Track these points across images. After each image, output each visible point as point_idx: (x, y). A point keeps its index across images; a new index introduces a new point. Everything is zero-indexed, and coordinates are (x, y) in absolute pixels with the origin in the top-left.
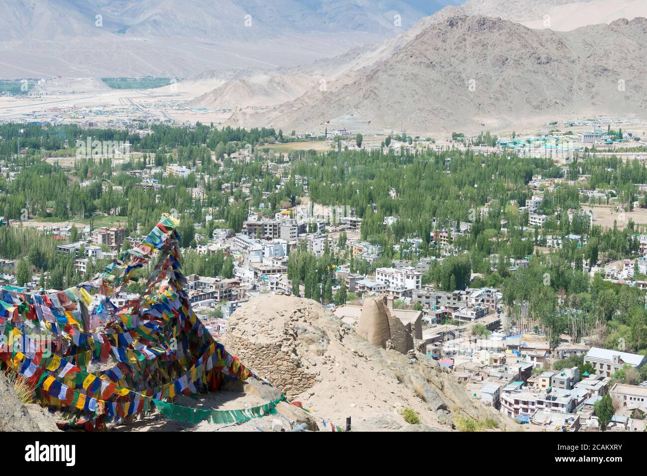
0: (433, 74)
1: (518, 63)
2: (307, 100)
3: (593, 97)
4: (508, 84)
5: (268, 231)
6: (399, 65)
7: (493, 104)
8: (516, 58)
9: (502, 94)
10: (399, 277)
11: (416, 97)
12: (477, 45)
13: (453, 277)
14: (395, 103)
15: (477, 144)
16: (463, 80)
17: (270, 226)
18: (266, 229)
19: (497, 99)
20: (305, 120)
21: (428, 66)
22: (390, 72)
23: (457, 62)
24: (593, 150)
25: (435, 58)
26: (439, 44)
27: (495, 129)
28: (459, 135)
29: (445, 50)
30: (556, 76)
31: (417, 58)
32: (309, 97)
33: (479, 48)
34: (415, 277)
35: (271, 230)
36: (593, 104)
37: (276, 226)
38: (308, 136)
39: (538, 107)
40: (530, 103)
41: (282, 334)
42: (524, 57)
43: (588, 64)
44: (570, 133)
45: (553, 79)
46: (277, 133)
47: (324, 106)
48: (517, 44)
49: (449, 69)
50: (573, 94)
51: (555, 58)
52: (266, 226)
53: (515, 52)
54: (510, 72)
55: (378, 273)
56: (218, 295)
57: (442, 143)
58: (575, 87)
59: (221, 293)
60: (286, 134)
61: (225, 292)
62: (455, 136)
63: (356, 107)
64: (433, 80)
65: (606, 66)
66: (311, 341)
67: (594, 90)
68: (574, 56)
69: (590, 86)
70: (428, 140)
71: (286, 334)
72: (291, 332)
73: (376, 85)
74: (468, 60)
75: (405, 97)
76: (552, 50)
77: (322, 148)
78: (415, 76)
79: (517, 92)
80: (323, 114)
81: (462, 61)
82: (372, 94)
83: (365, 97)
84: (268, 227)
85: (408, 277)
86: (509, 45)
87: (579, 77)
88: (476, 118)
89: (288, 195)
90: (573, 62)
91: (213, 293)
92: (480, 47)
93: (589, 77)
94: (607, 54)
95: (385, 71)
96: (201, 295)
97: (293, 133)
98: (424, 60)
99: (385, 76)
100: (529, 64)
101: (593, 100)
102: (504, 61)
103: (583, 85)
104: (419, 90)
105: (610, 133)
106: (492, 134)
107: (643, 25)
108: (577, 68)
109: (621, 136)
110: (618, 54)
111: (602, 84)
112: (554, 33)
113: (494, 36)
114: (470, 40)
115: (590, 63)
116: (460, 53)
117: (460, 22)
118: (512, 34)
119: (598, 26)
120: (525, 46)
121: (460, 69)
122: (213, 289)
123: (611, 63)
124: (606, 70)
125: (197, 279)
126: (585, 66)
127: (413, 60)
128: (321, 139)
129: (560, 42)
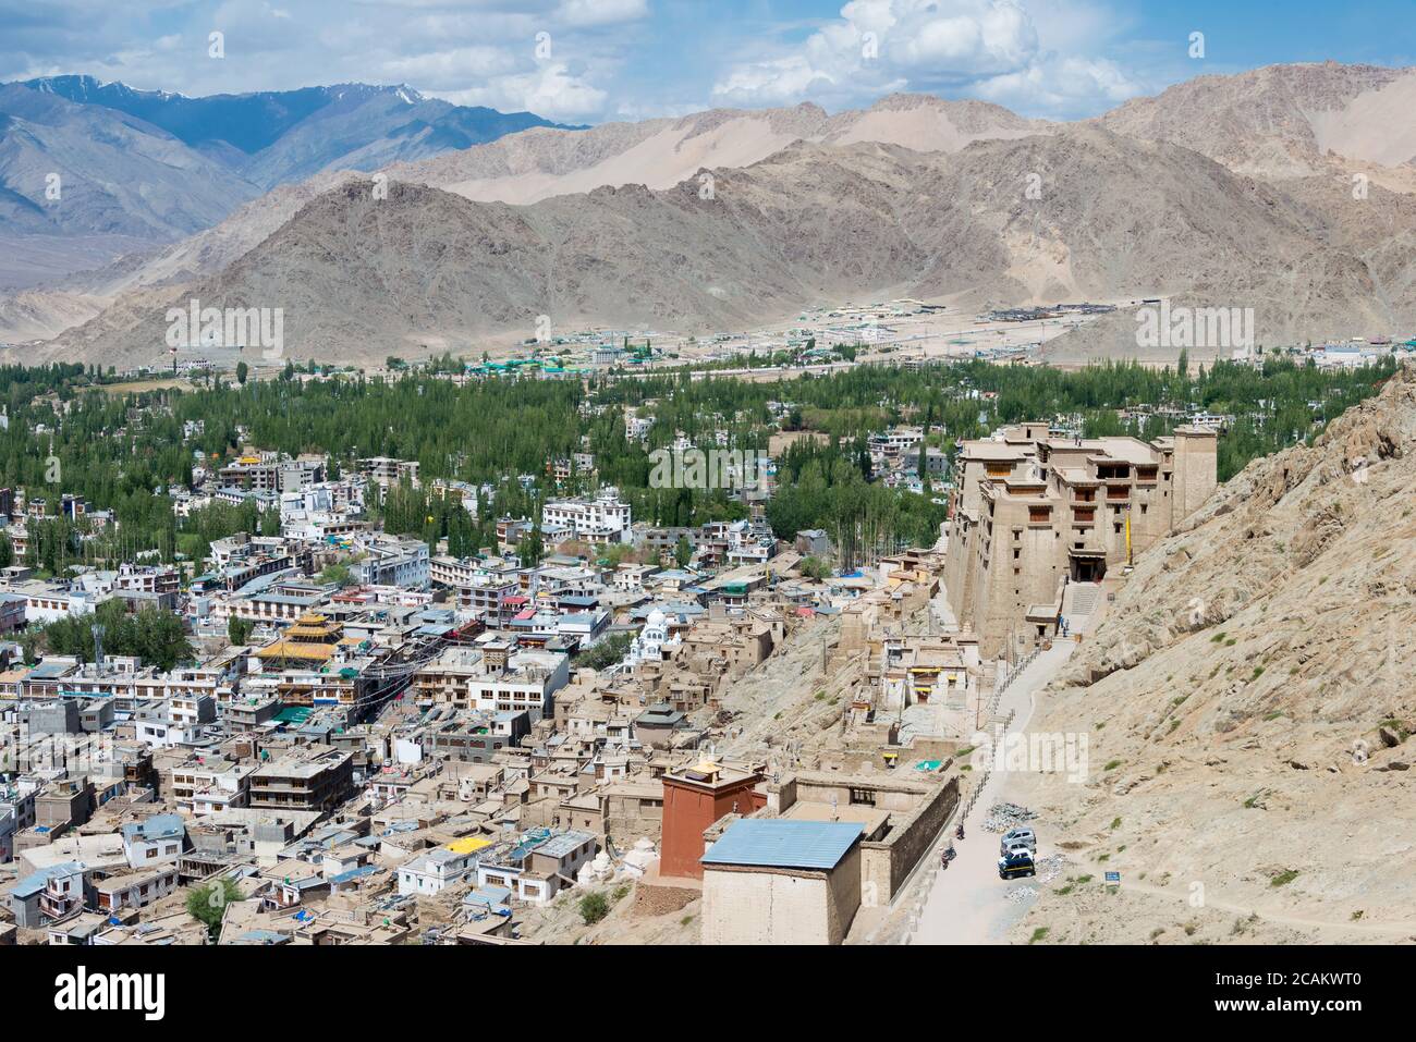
0: (334, 271)
1: (462, 252)
2: (110, 323)
3: (580, 302)
4: (452, 284)
5: (259, 482)
6: (277, 259)
7: (431, 315)
8: (459, 246)
9: (445, 300)
11: (312, 307)
12: (396, 227)
15: (435, 372)
16: (381, 280)
17: (262, 473)
18: (254, 480)
19: (436, 307)
20: (127, 350)
21: (325, 259)
22: (265, 269)
23: (367, 252)
25: (335, 248)
26: (336, 225)
28: (397, 361)
29: (346, 234)
30: (521, 271)
31: (305, 246)
32: (112, 318)
33: (398, 232)
34: (621, 512)
35: (263, 480)
36: (582, 311)
37: (271, 473)
38: (143, 373)
39: (501, 318)
40: (488, 312)
42: (471, 244)
43: (565, 253)
44: (567, 352)
45: (515, 276)
46: (87, 371)
48: (456, 224)
49: (357, 263)
50: (548, 299)
51: (515, 245)
52: (254, 473)
53: (455, 236)
54: (451, 267)
55: (550, 513)
56: (293, 563)
57: (374, 372)
58: (550, 287)
59: (298, 559)
60: (105, 371)
61: (304, 558)
62: (393, 363)
64: (335, 280)
65: (594, 256)
67: (579, 290)
68: (544, 242)
69: (573, 285)
70: (350, 369)
73: (242, 289)
74: (384, 249)
75: (293, 307)
76: (510, 233)
78: (306, 276)
79: (466, 296)
81: (375, 252)
84: (258, 476)
85: (610, 513)
86: (446, 226)
87: (555, 273)
88: (411, 337)
90: (543, 250)
91: (287, 559)
92: (400, 230)
93: (570, 273)
94: (593, 238)
95: (254, 268)
96: (271, 564)
97: (112, 370)
98: (317, 249)
99: (256, 275)
100: (479, 254)
101: (582, 306)
102: (441, 250)
103: (563, 283)
104: (315, 296)
105: (629, 349)
106: (454, 357)
107: (637, 196)
108: (550, 260)
109: (648, 353)
110: (608, 237)
111: (591, 282)
112: (508, 208)
113: (421, 212)
114: (383, 218)
115: (570, 251)
116: (370, 239)
117: (364, 192)
118: (447, 210)
119: (572, 196)
120: (469, 227)
121: (373, 263)
122: (285, 554)
123: (600, 251)
124: (594, 261)
125: (248, 539)
126: (561, 256)
127: (298, 250)
128: (167, 376)
129: (521, 220)
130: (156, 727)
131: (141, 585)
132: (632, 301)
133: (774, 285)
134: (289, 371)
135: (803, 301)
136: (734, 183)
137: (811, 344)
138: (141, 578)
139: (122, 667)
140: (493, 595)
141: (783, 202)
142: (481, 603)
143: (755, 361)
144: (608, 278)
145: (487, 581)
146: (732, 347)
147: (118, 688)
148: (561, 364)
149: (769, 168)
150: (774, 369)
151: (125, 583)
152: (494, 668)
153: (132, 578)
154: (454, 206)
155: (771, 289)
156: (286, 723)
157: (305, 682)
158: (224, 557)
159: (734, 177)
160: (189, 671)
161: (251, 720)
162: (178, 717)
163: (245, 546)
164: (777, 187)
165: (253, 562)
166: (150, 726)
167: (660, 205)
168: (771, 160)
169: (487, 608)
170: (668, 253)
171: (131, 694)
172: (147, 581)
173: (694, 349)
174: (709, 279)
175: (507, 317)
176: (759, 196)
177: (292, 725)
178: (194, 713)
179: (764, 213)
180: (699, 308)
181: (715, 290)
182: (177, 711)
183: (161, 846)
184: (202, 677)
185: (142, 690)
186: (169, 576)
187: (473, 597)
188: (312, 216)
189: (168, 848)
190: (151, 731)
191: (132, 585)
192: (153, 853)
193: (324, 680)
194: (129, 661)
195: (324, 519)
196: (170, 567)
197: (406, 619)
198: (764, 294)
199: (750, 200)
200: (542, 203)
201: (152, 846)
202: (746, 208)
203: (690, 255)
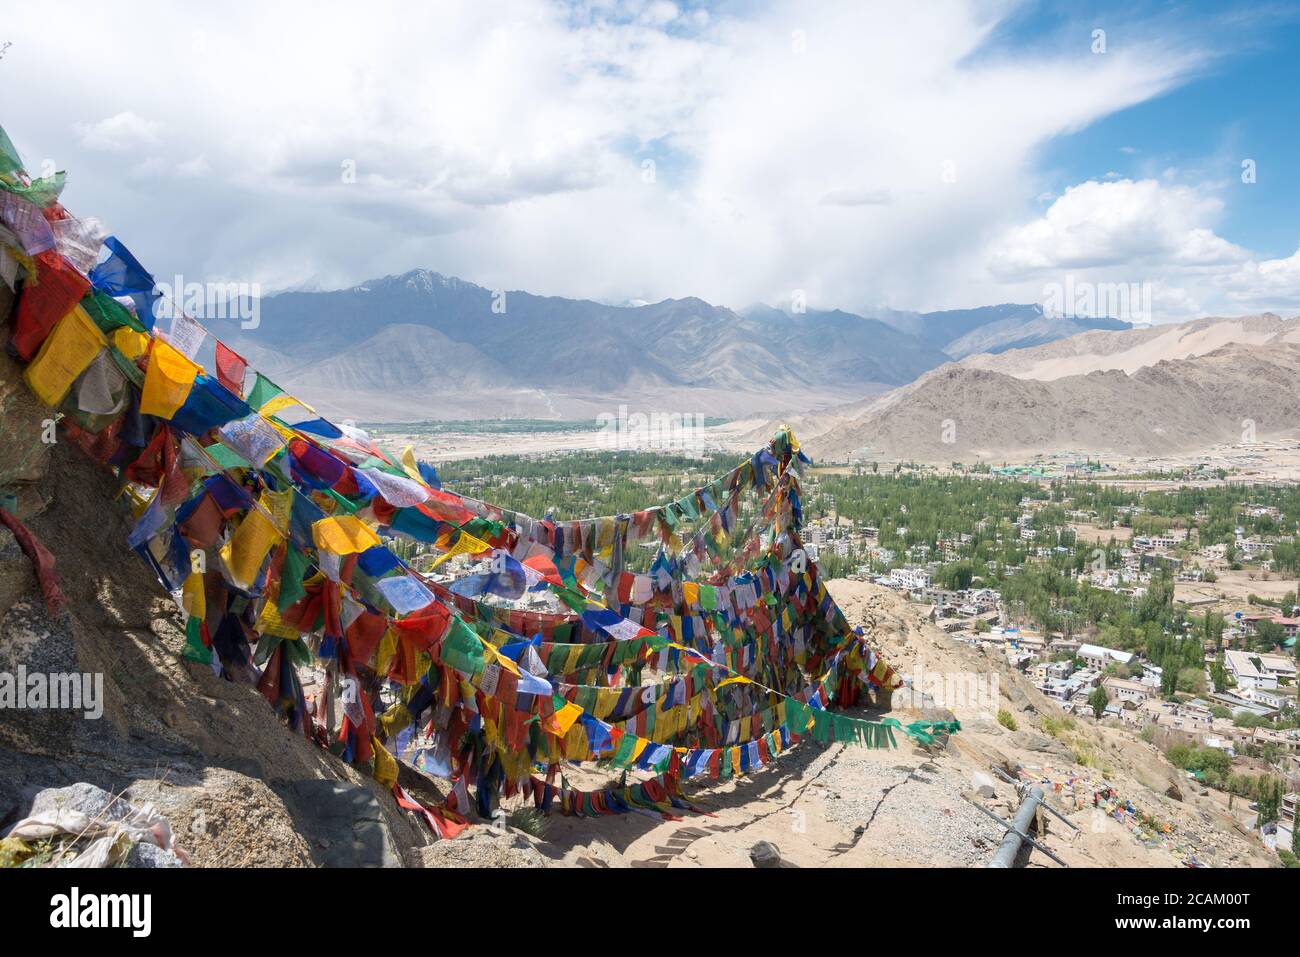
1: (1007, 407)
2: (833, 436)
3: (1073, 435)
4: (999, 423)
6: (908, 408)
7: (986, 440)
8: (1006, 403)
9: (994, 432)
10: (911, 577)
11: (922, 433)
12: (973, 392)
13: (957, 579)
14: (904, 438)
15: (973, 472)
19: (990, 436)
20: (832, 451)
21: (931, 409)
22: (901, 414)
23: (956, 405)
24: (1074, 478)
25: (937, 403)
26: (941, 391)
27: (988, 460)
28: (958, 464)
29: (946, 396)
30: (1041, 417)
31: (923, 402)
32: (835, 433)
33: (974, 395)
34: (924, 578)
36: (1074, 440)
38: (833, 464)
39: (1025, 442)
40: (1017, 438)
41: (860, 620)
42: (1013, 402)
43: (1068, 408)
44: (1054, 464)
45: (1038, 420)
47: (847, 440)
48: (1006, 392)
49: (950, 411)
50: (1055, 432)
51: (1040, 403)
53: (1004, 398)
54: (1001, 414)
55: (893, 574)
57: (944, 470)
58: (1057, 426)
62: (954, 465)
63: (873, 441)
64: (936, 420)
65: (1086, 409)
66: (891, 630)
67: (1073, 428)
68: (1056, 401)
69: (1071, 425)
70: (932, 467)
71: (864, 620)
72: (870, 619)
73: (889, 424)
74: (965, 404)
75: (913, 433)
76: (1037, 396)
77: (845, 472)
78: (921, 416)
79: (1006, 430)
80: (846, 446)
81: (960, 405)
82: (885, 431)
83: (880, 433)
85: (918, 578)
86: (1000, 393)
87: (1061, 418)
88: (973, 451)
89: (818, 509)
90: (1055, 405)
92: (975, 394)
93: (1069, 418)
94: (1085, 399)
95: (896, 413)
97: (822, 461)
98: (929, 404)
99: (896, 417)
100: (1017, 407)
101: (1074, 437)
102: (995, 405)
103: (1065, 424)
104: (924, 428)
105: (1090, 464)
106: (986, 464)
107: (1117, 375)
108: (1059, 411)
109: (1099, 467)
110: (1095, 399)
111: (1082, 424)
112: (1038, 382)
113: (987, 385)
114: (966, 388)
115: (1071, 407)
116: (959, 400)
117: (958, 374)
118: (1002, 384)
119: (1077, 376)
120: (1013, 393)
121: (959, 410)
123: (1089, 407)
124: (1084, 412)
126: (1066, 409)
127: (919, 404)
128: (843, 466)
129: (1044, 389)
132: (1104, 435)
133: (1200, 428)
134: (900, 468)
135: (1217, 438)
136: (1183, 368)
137: (1201, 467)
141: (1214, 379)
143: (1159, 476)
144: (1091, 422)
146: (1155, 467)
148: (1043, 472)
149: (1206, 359)
150: (1169, 482)
154: (1006, 382)
155: (1198, 430)
159: (1182, 365)
164: (1211, 370)
167: (1131, 381)
168: (1211, 354)
170: (1130, 409)
173: (1131, 466)
174: (1155, 424)
175: (1026, 442)
176: (1199, 376)
179: (1201, 385)
180: (1143, 441)
181: (1158, 430)
188: (928, 387)
198: (1191, 433)
199: (1193, 378)
200: (1059, 380)
202: (1188, 382)
203: (1145, 410)
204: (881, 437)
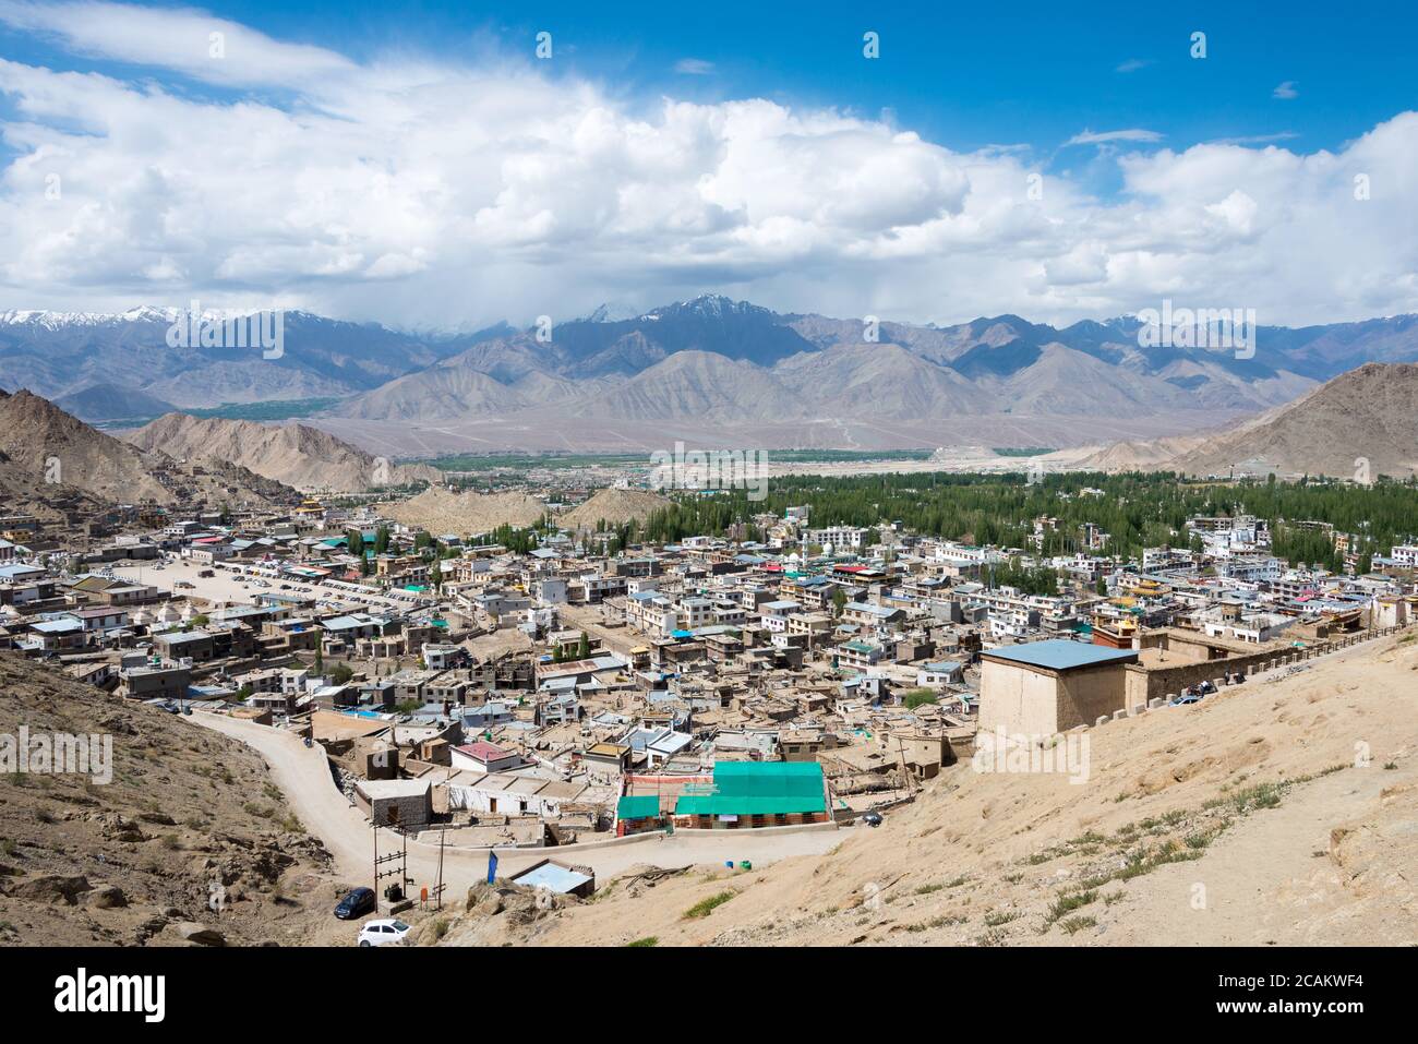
0: (1348, 420)
2: (1202, 452)
6: (1309, 413)
11: (1330, 442)
12: (1399, 392)
14: (1307, 447)
16: (1383, 426)
18: (1217, 526)
20: (1206, 466)
21: (1342, 413)
22: (1300, 419)
23: (1375, 409)
25: (1351, 406)
26: (1354, 392)
28: (1385, 477)
29: (1361, 398)
31: (1329, 405)
32: (1204, 449)
33: (1400, 395)
38: (1211, 478)
46: (1177, 476)
47: (1225, 453)
49: (1367, 416)
56: (1195, 566)
59: (1199, 564)
60: (1188, 477)
62: (1382, 478)
63: (1263, 452)
64: (1349, 426)
70: (1348, 480)
73: (1284, 431)
74: (1388, 407)
75: (1317, 442)
77: (1229, 485)
78: (1328, 423)
80: (1225, 460)
81: (1381, 408)
82: (1280, 440)
83: (1271, 443)
88: (1401, 463)
91: (1190, 563)
92: (1402, 394)
95: (1291, 419)
96: (1176, 564)
97: (1194, 476)
98: (1337, 407)
99: (1294, 423)
114: (1389, 387)
116: (1379, 401)
121: (1379, 415)
122: (1190, 560)
125: (1168, 549)
127: (1325, 406)
128: (1225, 480)
130: (1001, 623)
131: (1086, 566)
134: (1305, 480)
138: (1087, 562)
139: (1007, 593)
140: (1296, 588)
142: (1277, 591)
145: (1295, 578)
147: (1000, 603)
151: (1077, 564)
152: (1228, 617)
153: (1081, 562)
156: (1079, 632)
157: (1109, 613)
158: (1148, 558)
160: (1040, 598)
161: (1055, 626)
162: (1018, 621)
163: (1165, 553)
165: (1165, 562)
166: (998, 622)
169: (1282, 594)
171: (1007, 607)
172: (1090, 564)
177: (1081, 634)
178: (1026, 619)
182: (1018, 617)
183: (937, 676)
184: (1047, 602)
185: (1012, 605)
186: (1106, 563)
187: (1281, 588)
189: (941, 678)
190: (997, 625)
191: (1080, 565)
192: (932, 679)
193: (1120, 613)
194: (1011, 590)
195: (1239, 547)
196: (1108, 558)
197: (1220, 595)
201: (930, 675)
204: (1273, 447)
